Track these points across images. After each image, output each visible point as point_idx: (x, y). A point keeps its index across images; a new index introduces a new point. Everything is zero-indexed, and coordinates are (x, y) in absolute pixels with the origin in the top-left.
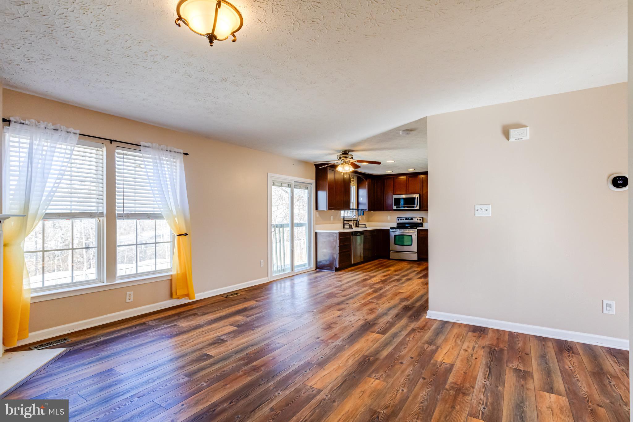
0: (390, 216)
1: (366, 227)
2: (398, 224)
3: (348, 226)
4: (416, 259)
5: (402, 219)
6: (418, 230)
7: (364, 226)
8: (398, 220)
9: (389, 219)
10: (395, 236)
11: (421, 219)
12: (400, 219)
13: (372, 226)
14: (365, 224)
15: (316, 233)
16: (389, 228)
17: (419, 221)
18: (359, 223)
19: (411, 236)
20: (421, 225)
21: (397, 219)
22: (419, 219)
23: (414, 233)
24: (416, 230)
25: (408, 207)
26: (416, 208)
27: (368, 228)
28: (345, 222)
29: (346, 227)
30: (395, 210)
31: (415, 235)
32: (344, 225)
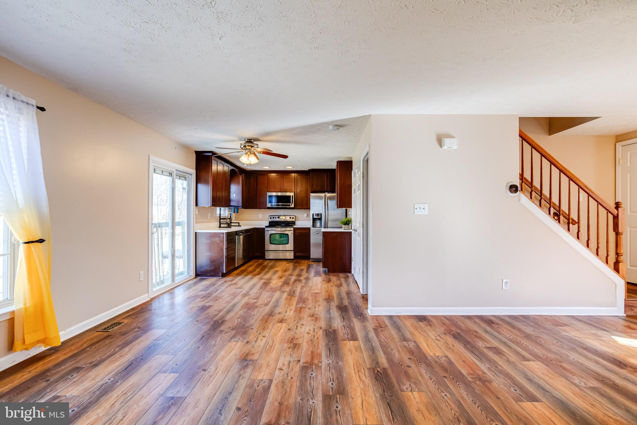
0: (261, 214)
1: (240, 226)
2: (270, 222)
3: (225, 225)
4: (292, 257)
5: (275, 217)
6: (294, 228)
7: (237, 224)
8: (271, 218)
9: (260, 217)
10: (271, 235)
11: (294, 217)
12: (272, 217)
13: (246, 225)
14: (239, 223)
15: (196, 233)
16: (264, 227)
17: (291, 220)
18: (232, 222)
19: (288, 235)
20: (294, 223)
21: (269, 218)
22: (292, 217)
23: (290, 231)
24: (292, 229)
25: (282, 205)
26: (291, 206)
27: (243, 228)
28: (221, 220)
29: (222, 225)
30: (269, 208)
31: (292, 233)
32: (220, 224)
